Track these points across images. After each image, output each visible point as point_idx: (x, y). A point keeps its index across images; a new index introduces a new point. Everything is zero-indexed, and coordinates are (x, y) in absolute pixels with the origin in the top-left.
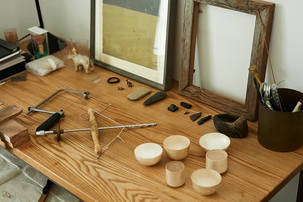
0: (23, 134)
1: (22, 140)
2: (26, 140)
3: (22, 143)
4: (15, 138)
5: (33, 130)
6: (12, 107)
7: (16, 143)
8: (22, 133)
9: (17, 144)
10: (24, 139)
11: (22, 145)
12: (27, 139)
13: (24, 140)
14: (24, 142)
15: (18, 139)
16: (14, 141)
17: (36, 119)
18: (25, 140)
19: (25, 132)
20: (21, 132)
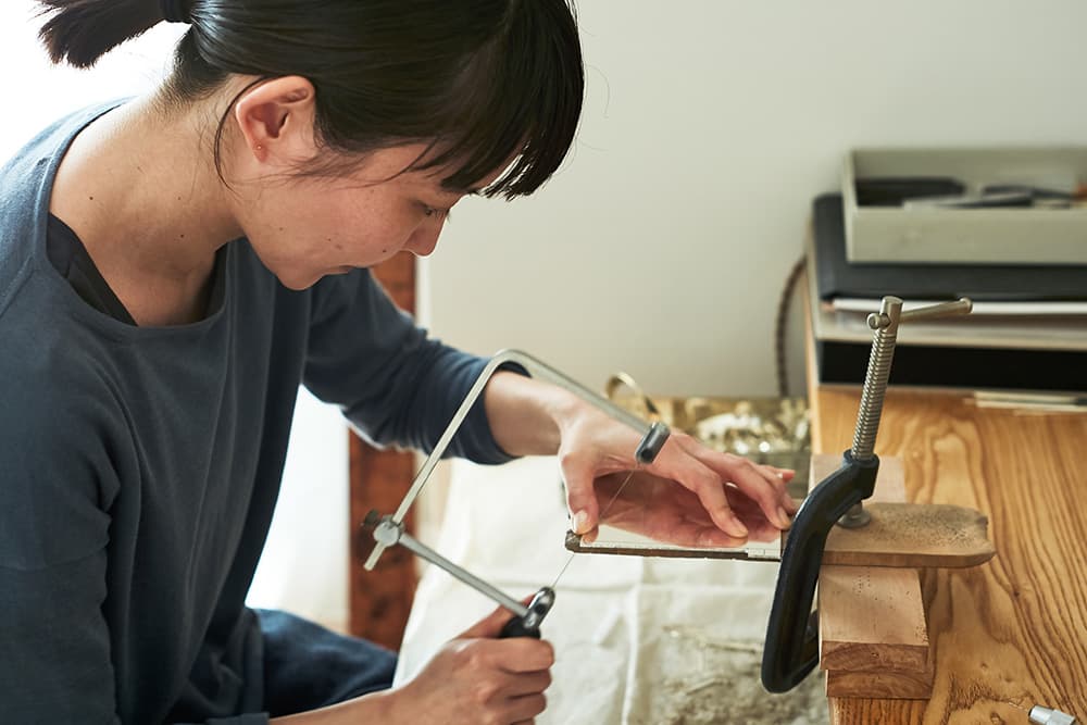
0: (896, 657)
1: (888, 680)
2: (905, 689)
3: (883, 694)
4: (847, 657)
5: (984, 665)
6: (967, 519)
7: (849, 677)
8: (891, 652)
9: (851, 685)
10: (897, 681)
11: (875, 703)
12: (912, 689)
13: (893, 685)
14: (890, 693)
15: (867, 667)
16: (840, 668)
17: (1045, 626)
18: (901, 692)
19: (910, 653)
20: (889, 646)
